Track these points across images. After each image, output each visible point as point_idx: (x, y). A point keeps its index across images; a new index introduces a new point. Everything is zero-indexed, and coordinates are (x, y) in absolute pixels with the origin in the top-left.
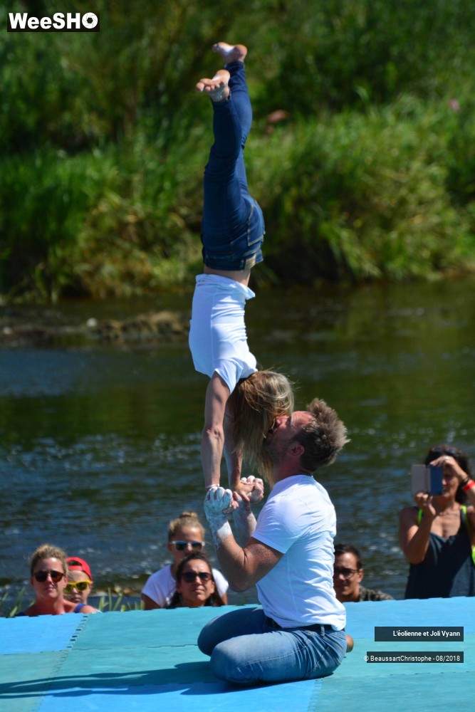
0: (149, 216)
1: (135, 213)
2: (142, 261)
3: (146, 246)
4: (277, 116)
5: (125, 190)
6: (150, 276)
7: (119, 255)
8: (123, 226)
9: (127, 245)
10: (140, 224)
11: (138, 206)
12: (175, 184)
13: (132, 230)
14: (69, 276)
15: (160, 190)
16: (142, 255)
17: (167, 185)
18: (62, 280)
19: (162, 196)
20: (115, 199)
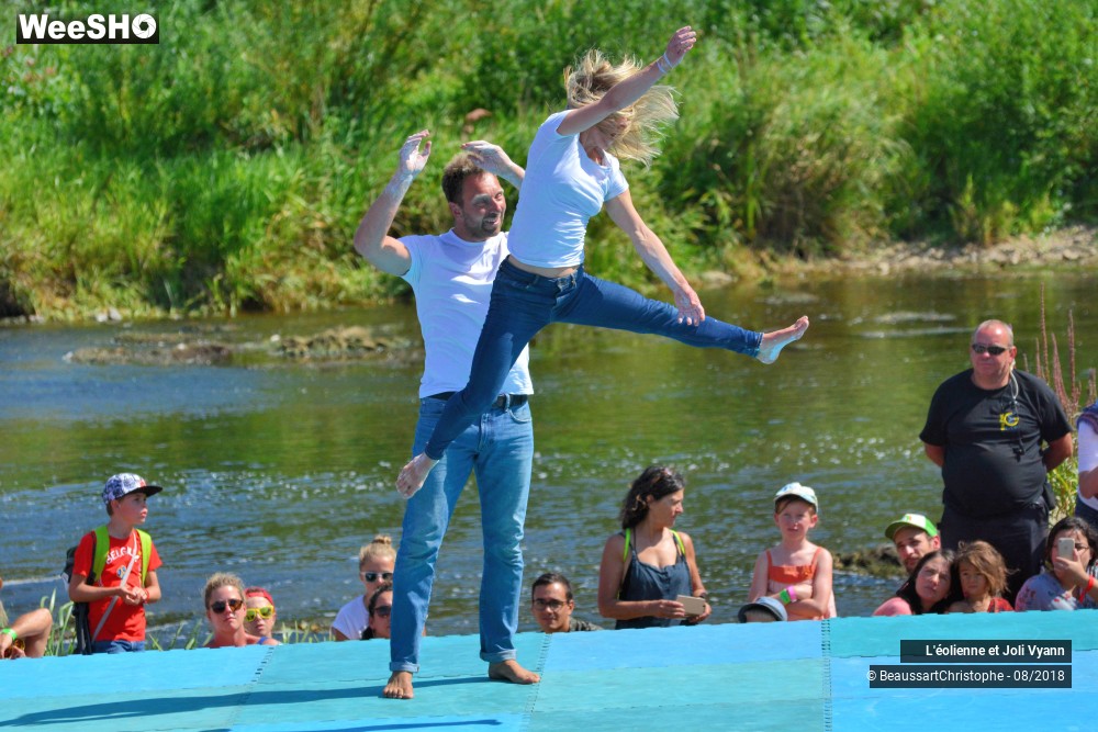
0: (337, 222)
1: (322, 219)
2: (330, 272)
3: (334, 255)
4: (478, 113)
5: (311, 193)
6: (339, 288)
7: (305, 265)
8: (309, 231)
9: (314, 254)
10: (327, 230)
11: (325, 211)
12: (367, 188)
13: (318, 236)
14: (249, 287)
15: (349, 194)
16: (330, 265)
17: (357, 187)
18: (242, 292)
19: (352, 200)
20: (300, 202)
